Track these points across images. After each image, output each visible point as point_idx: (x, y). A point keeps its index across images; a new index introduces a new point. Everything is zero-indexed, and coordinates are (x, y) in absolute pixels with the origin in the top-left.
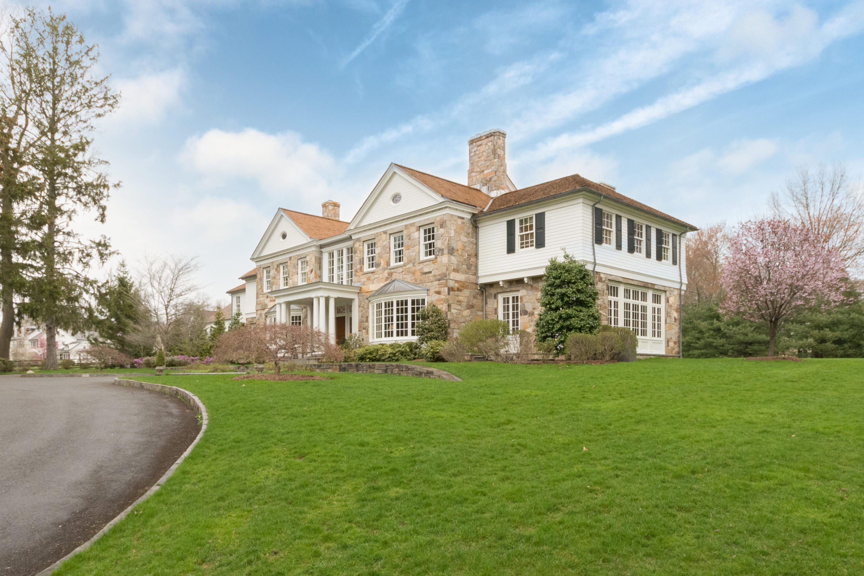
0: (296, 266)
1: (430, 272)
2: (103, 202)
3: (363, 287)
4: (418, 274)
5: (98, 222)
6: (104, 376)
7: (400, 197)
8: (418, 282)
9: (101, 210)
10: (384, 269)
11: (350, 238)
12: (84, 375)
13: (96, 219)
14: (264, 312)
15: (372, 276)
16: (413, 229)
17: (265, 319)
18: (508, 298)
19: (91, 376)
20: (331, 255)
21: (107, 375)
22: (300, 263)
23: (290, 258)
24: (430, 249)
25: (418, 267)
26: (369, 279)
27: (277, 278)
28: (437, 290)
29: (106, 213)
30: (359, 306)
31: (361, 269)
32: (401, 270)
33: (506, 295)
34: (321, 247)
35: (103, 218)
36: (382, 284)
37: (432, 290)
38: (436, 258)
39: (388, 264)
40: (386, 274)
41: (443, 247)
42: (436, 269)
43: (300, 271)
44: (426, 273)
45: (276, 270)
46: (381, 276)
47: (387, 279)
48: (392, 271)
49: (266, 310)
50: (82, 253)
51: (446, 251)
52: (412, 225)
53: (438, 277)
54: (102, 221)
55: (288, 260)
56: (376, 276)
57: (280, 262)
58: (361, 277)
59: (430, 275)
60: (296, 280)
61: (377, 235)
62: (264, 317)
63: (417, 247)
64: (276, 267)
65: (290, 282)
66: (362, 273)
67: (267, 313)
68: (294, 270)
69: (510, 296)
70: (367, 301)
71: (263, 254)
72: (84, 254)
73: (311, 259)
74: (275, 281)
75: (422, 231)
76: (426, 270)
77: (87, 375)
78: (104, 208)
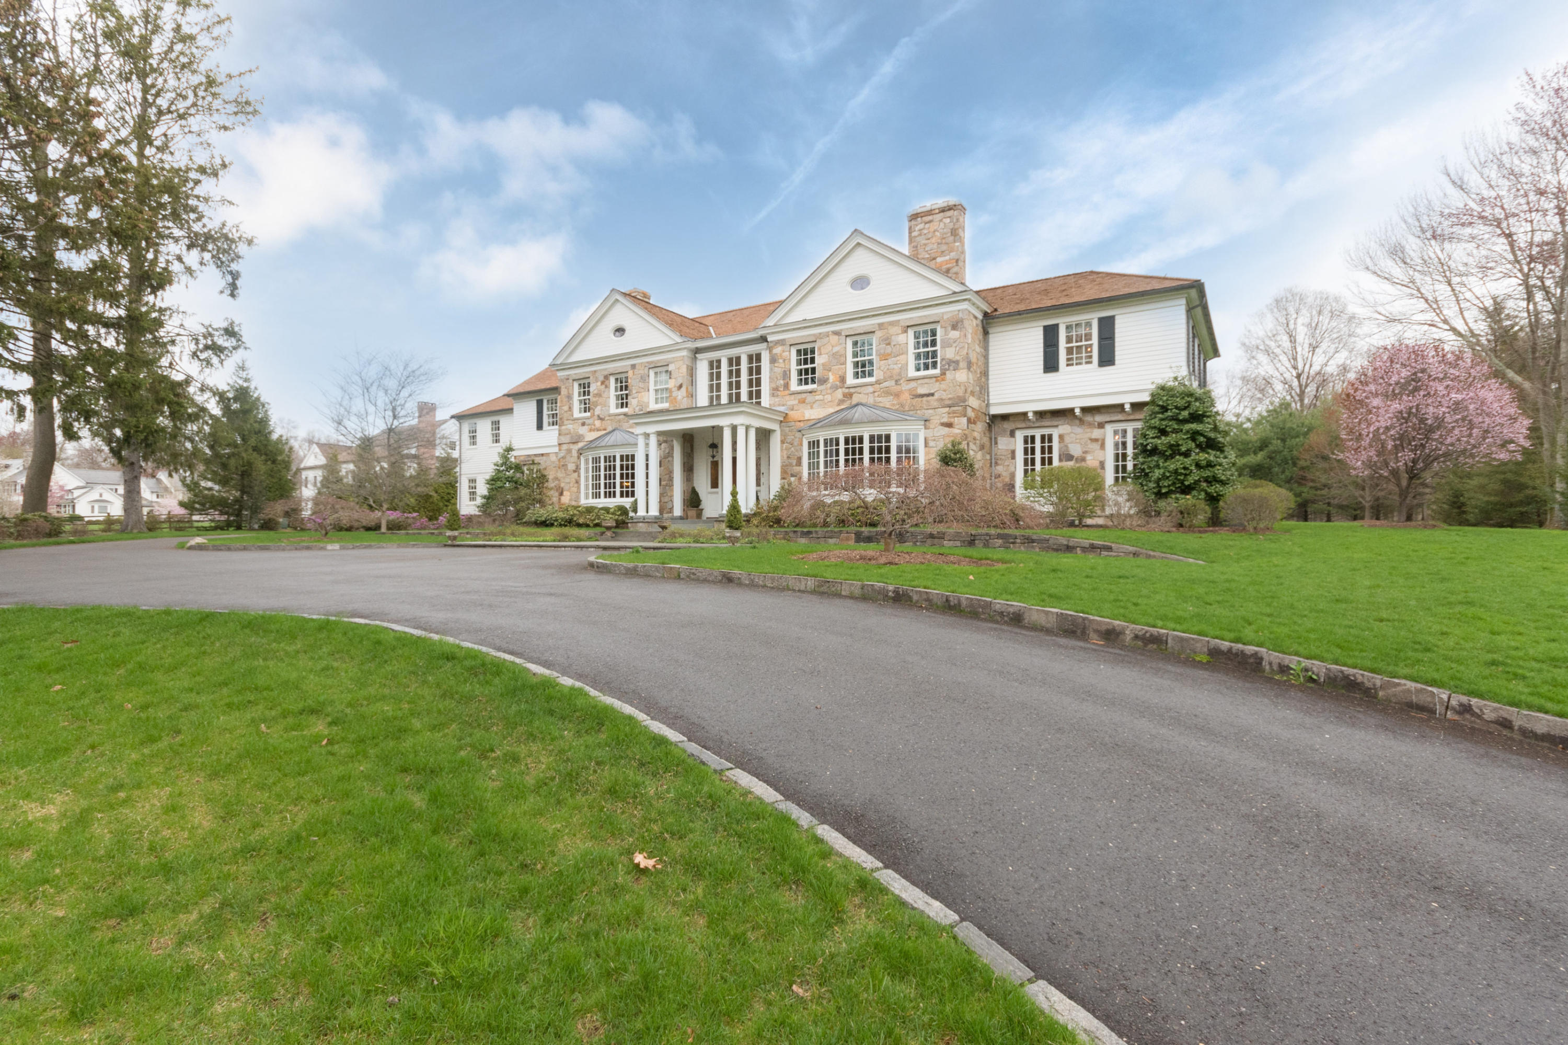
0: (644, 379)
1: (932, 395)
2: (234, 267)
3: (791, 413)
4: (906, 397)
5: (226, 297)
6: (366, 547)
7: (868, 284)
8: (907, 408)
9: (229, 278)
10: (835, 388)
11: (763, 339)
12: (329, 547)
13: (222, 292)
14: (575, 448)
15: (810, 398)
16: (897, 329)
17: (579, 458)
18: (1033, 438)
19: (342, 548)
20: (715, 365)
21: (370, 547)
22: (652, 373)
23: (633, 366)
24: (928, 360)
25: (905, 387)
26: (803, 401)
27: (605, 395)
28: (945, 420)
29: (239, 283)
30: (783, 442)
31: (787, 386)
32: (871, 389)
33: (1029, 433)
34: (698, 351)
35: (233, 289)
36: (832, 410)
37: (936, 421)
38: (943, 373)
39: (843, 379)
40: (839, 394)
41: (958, 358)
42: (942, 391)
43: (652, 387)
44: (922, 396)
45: (603, 383)
46: (828, 397)
47: (841, 402)
48: (852, 390)
49: (580, 445)
50: (197, 344)
51: (963, 364)
52: (892, 324)
53: (948, 402)
54: (232, 295)
55: (629, 369)
56: (817, 397)
57: (611, 371)
58: (787, 398)
59: (930, 398)
60: (645, 400)
61: (820, 336)
62: (575, 453)
63: (902, 357)
64: (602, 378)
65: (633, 402)
66: (787, 392)
67: (582, 449)
68: (641, 385)
69: (1038, 434)
70: (798, 435)
71: (571, 360)
72: (201, 346)
73: (680, 370)
74: (601, 400)
75: (911, 333)
76: (921, 391)
77: (336, 546)
78: (235, 276)
